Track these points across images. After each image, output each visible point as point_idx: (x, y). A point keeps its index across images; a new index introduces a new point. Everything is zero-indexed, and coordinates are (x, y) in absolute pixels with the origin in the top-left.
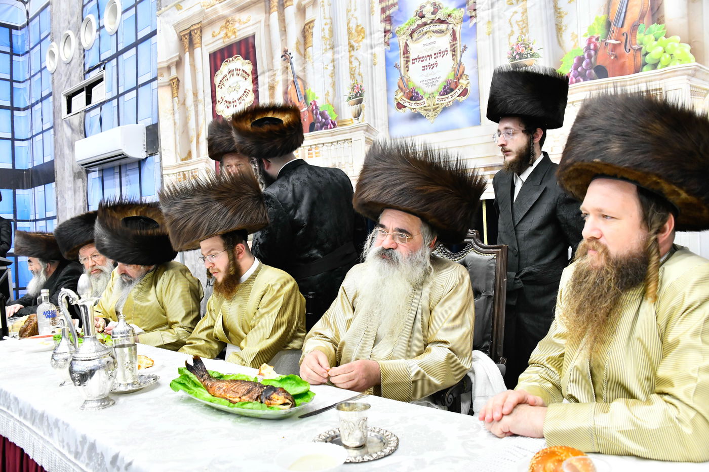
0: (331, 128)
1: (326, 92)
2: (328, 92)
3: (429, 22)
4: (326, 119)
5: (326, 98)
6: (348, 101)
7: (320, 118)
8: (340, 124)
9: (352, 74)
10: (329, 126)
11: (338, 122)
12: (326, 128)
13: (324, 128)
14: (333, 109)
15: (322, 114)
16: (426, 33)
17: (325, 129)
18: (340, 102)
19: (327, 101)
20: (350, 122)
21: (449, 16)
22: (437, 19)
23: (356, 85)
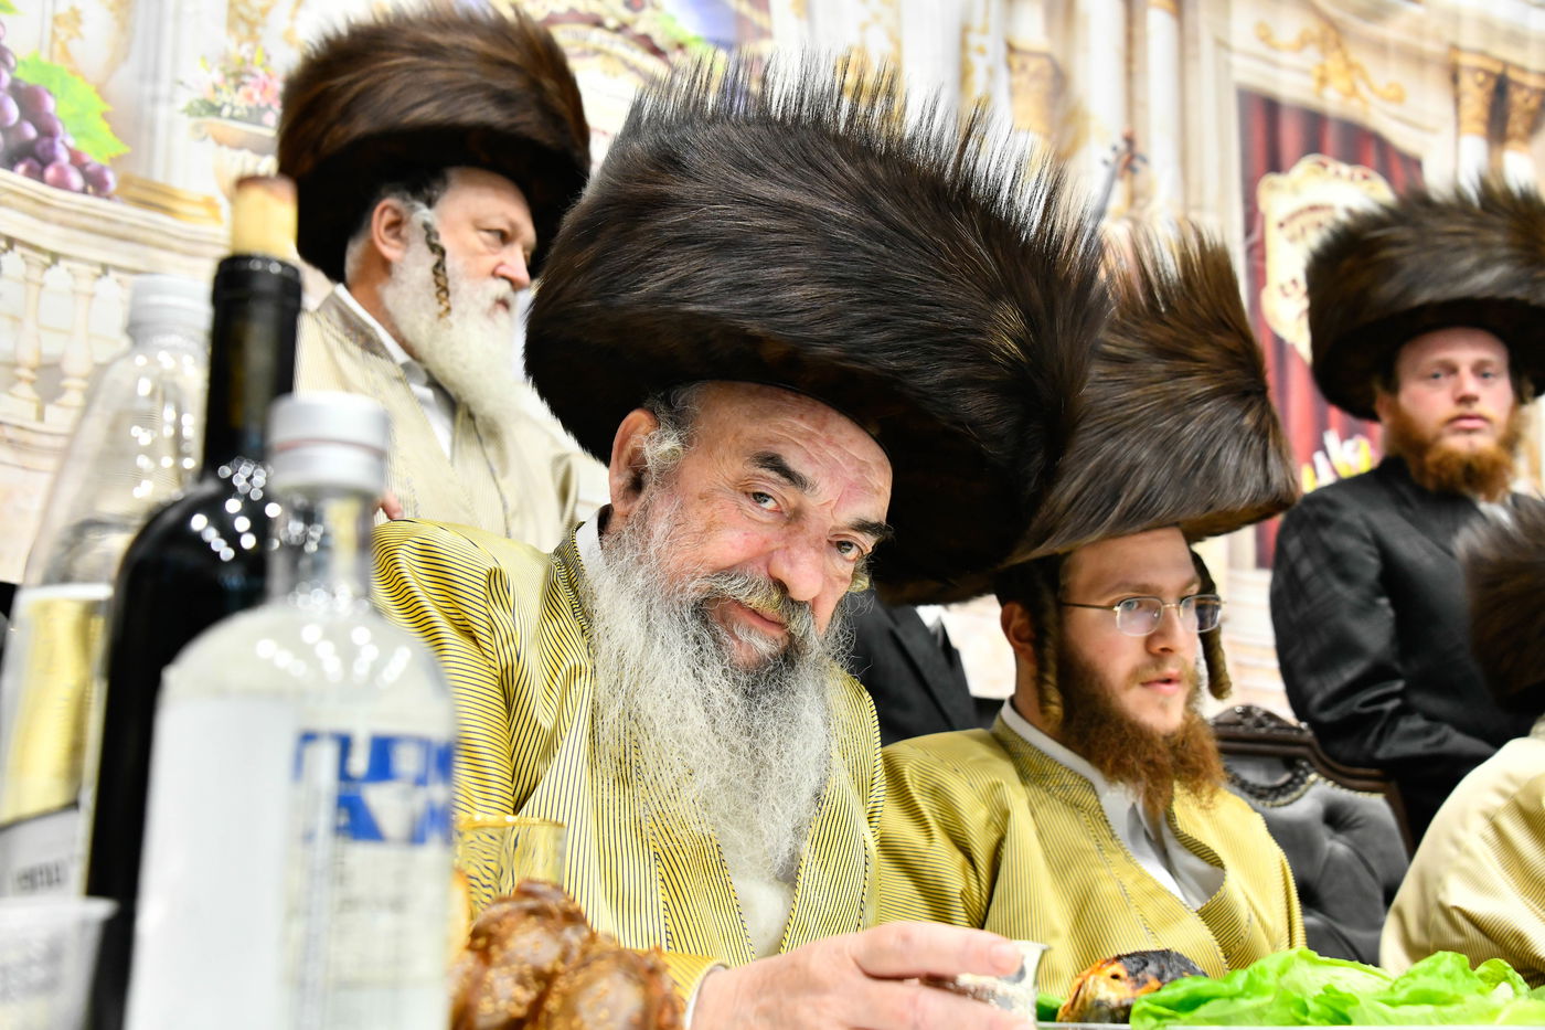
0: (61, 184)
1: (63, 8)
2: (76, 17)
3: (611, 23)
4: (48, 132)
5: (54, 35)
6: (191, 111)
7: (13, 111)
8: (133, 191)
9: (242, 17)
10: (50, 173)
11: (125, 181)
12: (37, 174)
13: (21, 168)
14: (106, 108)
15: (30, 100)
16: (597, 52)
17: (30, 173)
18: (155, 99)
19: (57, 48)
20: (202, 211)
21: (681, 46)
22: (640, 28)
23: (260, 72)
